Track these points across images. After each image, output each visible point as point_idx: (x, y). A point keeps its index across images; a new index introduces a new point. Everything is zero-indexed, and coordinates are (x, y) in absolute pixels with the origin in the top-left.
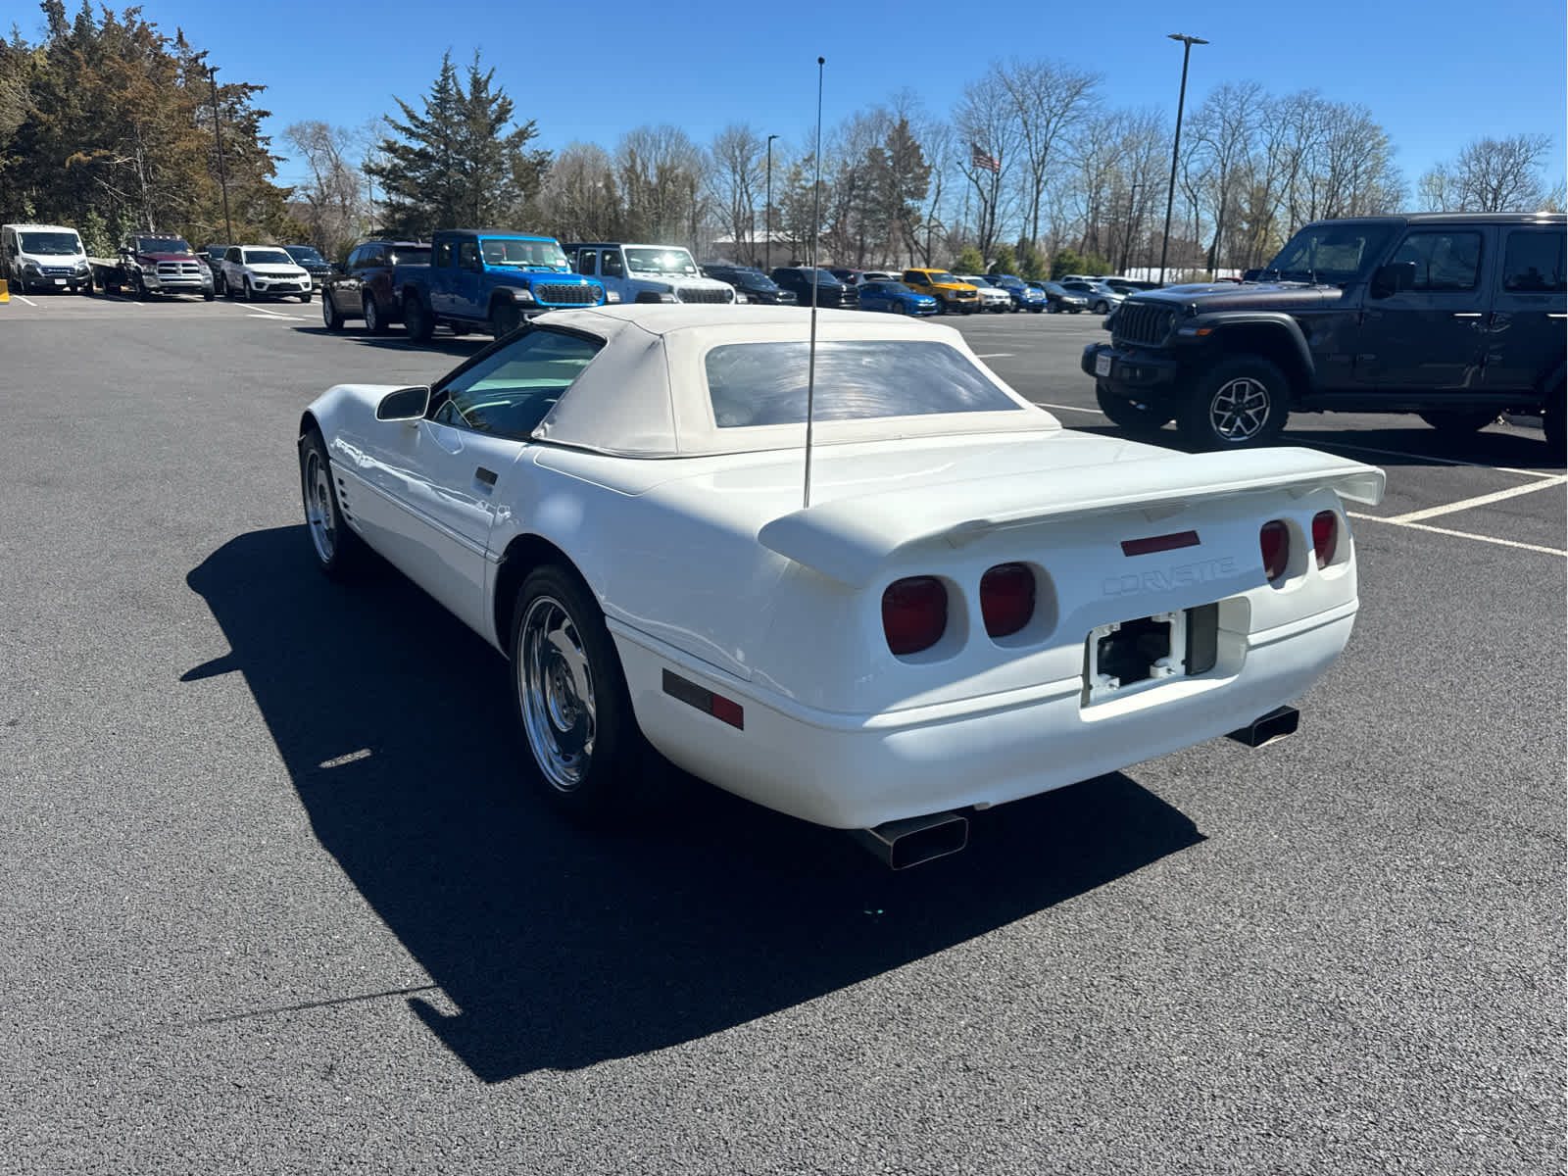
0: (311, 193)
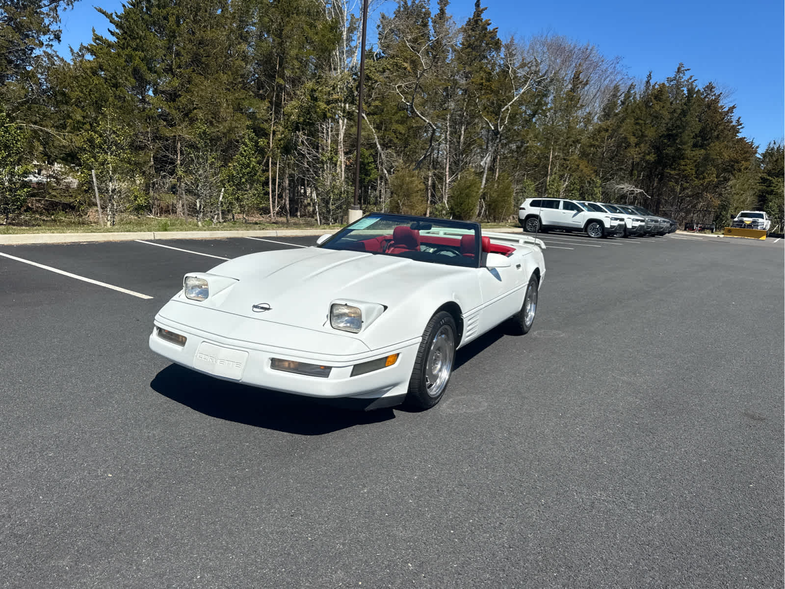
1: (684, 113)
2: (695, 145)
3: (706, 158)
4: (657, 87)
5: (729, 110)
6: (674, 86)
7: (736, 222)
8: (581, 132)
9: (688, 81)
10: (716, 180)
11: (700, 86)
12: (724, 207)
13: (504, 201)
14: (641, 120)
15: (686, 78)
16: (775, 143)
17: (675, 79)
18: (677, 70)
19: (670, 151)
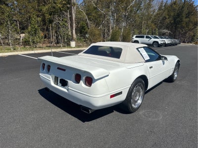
5: (197, 6)
8: (152, 15)
10: (192, 27)
14: (170, 10)
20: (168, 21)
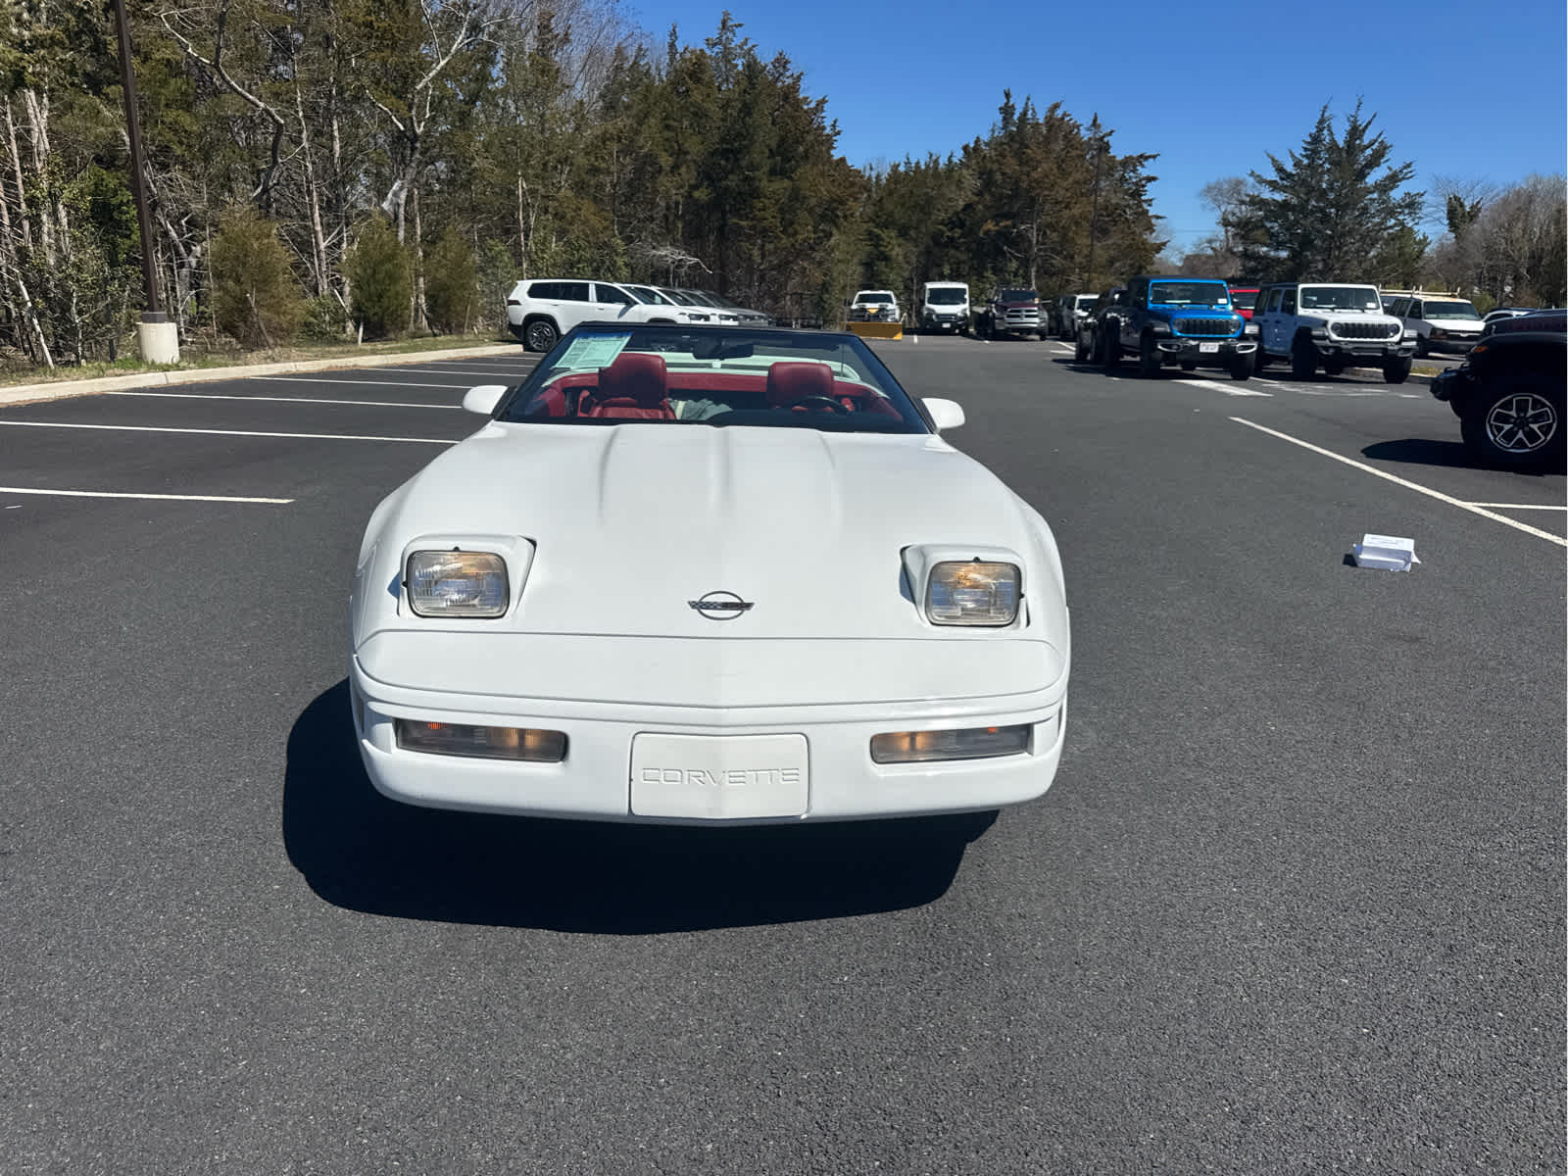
0: (1217, 245)
1: (747, 109)
2: (773, 172)
3: (795, 195)
4: (688, 55)
5: (818, 105)
6: (720, 55)
7: (856, 310)
8: (571, 142)
9: (741, 48)
10: (813, 236)
11: (766, 57)
12: (825, 287)
13: (463, 287)
14: (674, 120)
15: (737, 41)
16: (871, 169)
17: (719, 42)
18: (721, 26)
19: (733, 181)
20: (670, 188)
